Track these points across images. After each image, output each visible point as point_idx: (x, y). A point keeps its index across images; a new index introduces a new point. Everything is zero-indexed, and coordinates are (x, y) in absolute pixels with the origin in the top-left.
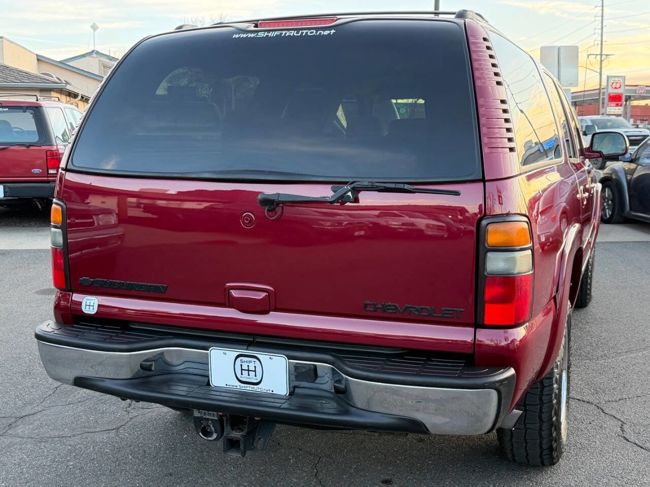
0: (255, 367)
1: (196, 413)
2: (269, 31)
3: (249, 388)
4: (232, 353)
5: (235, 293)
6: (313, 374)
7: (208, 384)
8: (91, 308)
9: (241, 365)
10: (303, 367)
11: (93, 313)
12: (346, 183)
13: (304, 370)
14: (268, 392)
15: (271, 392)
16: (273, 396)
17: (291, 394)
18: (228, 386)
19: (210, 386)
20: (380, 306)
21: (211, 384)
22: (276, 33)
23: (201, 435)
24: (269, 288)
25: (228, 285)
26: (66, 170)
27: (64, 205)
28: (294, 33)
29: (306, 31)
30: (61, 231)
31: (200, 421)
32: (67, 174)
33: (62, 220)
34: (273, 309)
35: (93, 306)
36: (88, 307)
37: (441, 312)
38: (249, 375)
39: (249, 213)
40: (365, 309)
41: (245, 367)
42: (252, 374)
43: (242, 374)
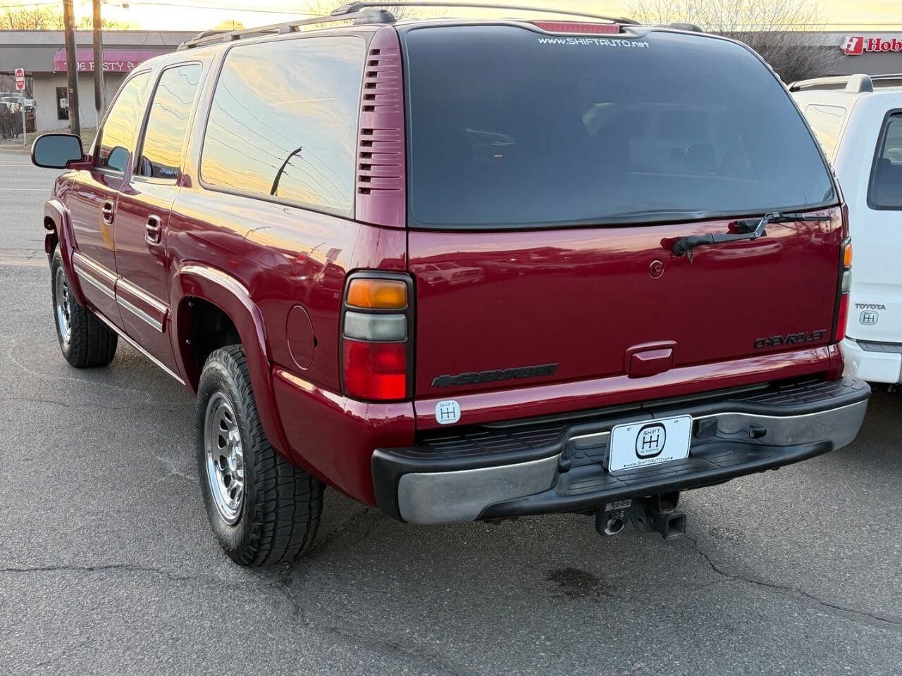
0: (658, 436)
1: (609, 507)
2: (578, 37)
3: (647, 462)
4: (636, 427)
5: (642, 357)
6: (713, 427)
7: (606, 471)
8: (451, 415)
9: (644, 438)
10: (709, 422)
11: (455, 422)
12: (763, 216)
13: (709, 425)
14: (667, 460)
15: (670, 459)
16: (672, 464)
17: (690, 455)
18: (626, 467)
19: (609, 472)
21: (610, 470)
22: (587, 42)
23: (607, 532)
24: (673, 342)
25: (630, 349)
26: (408, 229)
27: (410, 280)
28: (607, 42)
29: (618, 41)
30: (402, 317)
31: (610, 515)
32: (411, 234)
33: (408, 301)
34: (674, 365)
35: (454, 412)
36: (445, 416)
37: (811, 336)
38: (650, 447)
39: (656, 261)
40: (755, 347)
41: (648, 439)
42: (654, 444)
43: (643, 448)
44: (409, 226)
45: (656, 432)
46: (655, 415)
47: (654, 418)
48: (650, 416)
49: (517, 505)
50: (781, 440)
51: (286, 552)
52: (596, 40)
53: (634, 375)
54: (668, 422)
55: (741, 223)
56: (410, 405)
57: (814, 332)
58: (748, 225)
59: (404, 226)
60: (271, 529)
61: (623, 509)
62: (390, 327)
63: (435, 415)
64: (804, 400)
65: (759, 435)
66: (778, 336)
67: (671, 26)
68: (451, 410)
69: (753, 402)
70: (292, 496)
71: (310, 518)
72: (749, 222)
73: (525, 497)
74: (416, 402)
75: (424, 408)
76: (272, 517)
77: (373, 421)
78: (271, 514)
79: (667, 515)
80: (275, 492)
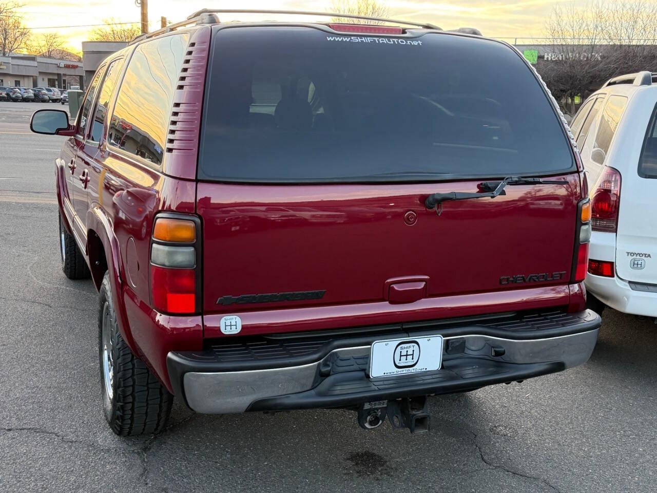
0: (413, 351)
1: (367, 406)
2: (361, 36)
3: (405, 371)
4: (393, 343)
5: (398, 287)
6: (462, 345)
7: (368, 376)
8: (234, 328)
9: (401, 352)
10: (457, 342)
11: (236, 332)
12: (502, 179)
13: (458, 344)
14: (422, 370)
15: (425, 370)
16: (427, 373)
17: (443, 367)
18: (385, 374)
19: (370, 378)
20: (511, 279)
21: (371, 376)
22: (369, 40)
23: (367, 425)
24: (427, 277)
25: (389, 281)
26: (197, 181)
27: (198, 220)
28: (385, 41)
29: (395, 40)
30: (192, 249)
31: (369, 412)
32: (200, 185)
33: (197, 237)
34: (427, 295)
35: (236, 325)
36: (228, 328)
37: (552, 276)
38: (406, 360)
39: (411, 212)
40: (500, 283)
41: (404, 353)
42: (410, 358)
43: (400, 360)
44: (199, 178)
45: (411, 348)
46: (410, 334)
47: (409, 337)
48: (406, 335)
49: (279, 401)
50: (519, 359)
51: (145, 426)
52: (376, 39)
53: (393, 302)
54: (422, 340)
55: (485, 184)
56: (200, 317)
57: (554, 273)
58: (490, 186)
59: (194, 178)
60: (130, 408)
61: (380, 408)
62: (184, 256)
63: (219, 327)
64: (538, 327)
65: (499, 354)
66: (521, 276)
67: (459, 31)
68: (233, 323)
69: (496, 328)
70: (145, 384)
71: (161, 401)
72: (490, 184)
73: (287, 396)
74: (204, 316)
75: (210, 321)
76: (130, 399)
77: (173, 329)
78: (128, 397)
79: (415, 415)
80: (131, 380)
